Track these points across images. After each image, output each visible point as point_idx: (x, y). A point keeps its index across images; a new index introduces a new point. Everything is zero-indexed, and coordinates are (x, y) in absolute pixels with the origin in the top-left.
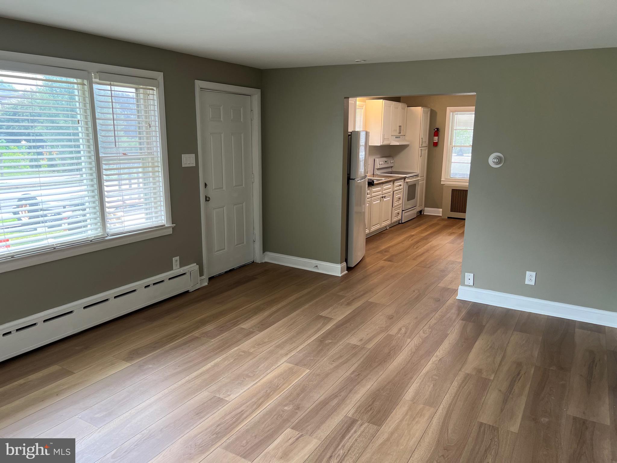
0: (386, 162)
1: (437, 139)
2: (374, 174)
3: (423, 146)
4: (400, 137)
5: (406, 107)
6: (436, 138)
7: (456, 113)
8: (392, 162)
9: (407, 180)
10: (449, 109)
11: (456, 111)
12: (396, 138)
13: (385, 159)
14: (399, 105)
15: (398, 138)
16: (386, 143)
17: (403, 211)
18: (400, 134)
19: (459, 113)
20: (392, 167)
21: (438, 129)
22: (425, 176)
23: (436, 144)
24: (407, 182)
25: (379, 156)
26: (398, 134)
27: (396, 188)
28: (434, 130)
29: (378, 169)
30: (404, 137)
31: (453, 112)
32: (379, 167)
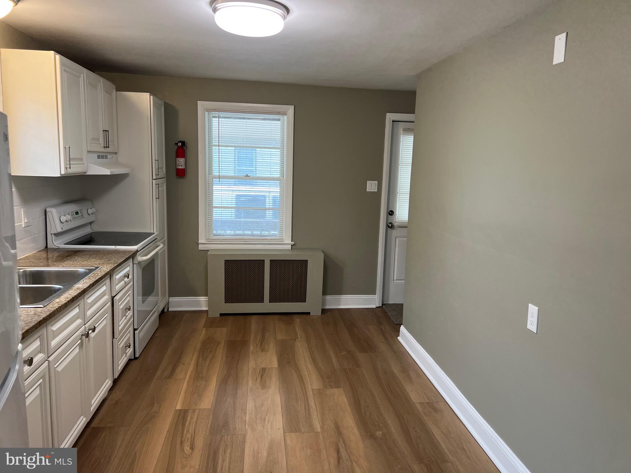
0: (77, 213)
1: (184, 163)
2: (47, 247)
3: (158, 177)
4: (106, 157)
5: (114, 91)
6: (181, 161)
7: (216, 114)
8: (90, 211)
9: (140, 258)
10: (201, 105)
11: (215, 110)
12: (99, 157)
13: (73, 208)
14: (100, 82)
15: (103, 157)
16: (76, 169)
17: (135, 330)
18: (108, 150)
19: (222, 114)
20: (91, 223)
21: (183, 143)
22: (166, 238)
23: (181, 173)
24: (139, 263)
25: (56, 201)
26: (103, 150)
27: (118, 287)
28: (176, 144)
29: (57, 235)
30: (114, 156)
31: (209, 110)
32: (59, 230)
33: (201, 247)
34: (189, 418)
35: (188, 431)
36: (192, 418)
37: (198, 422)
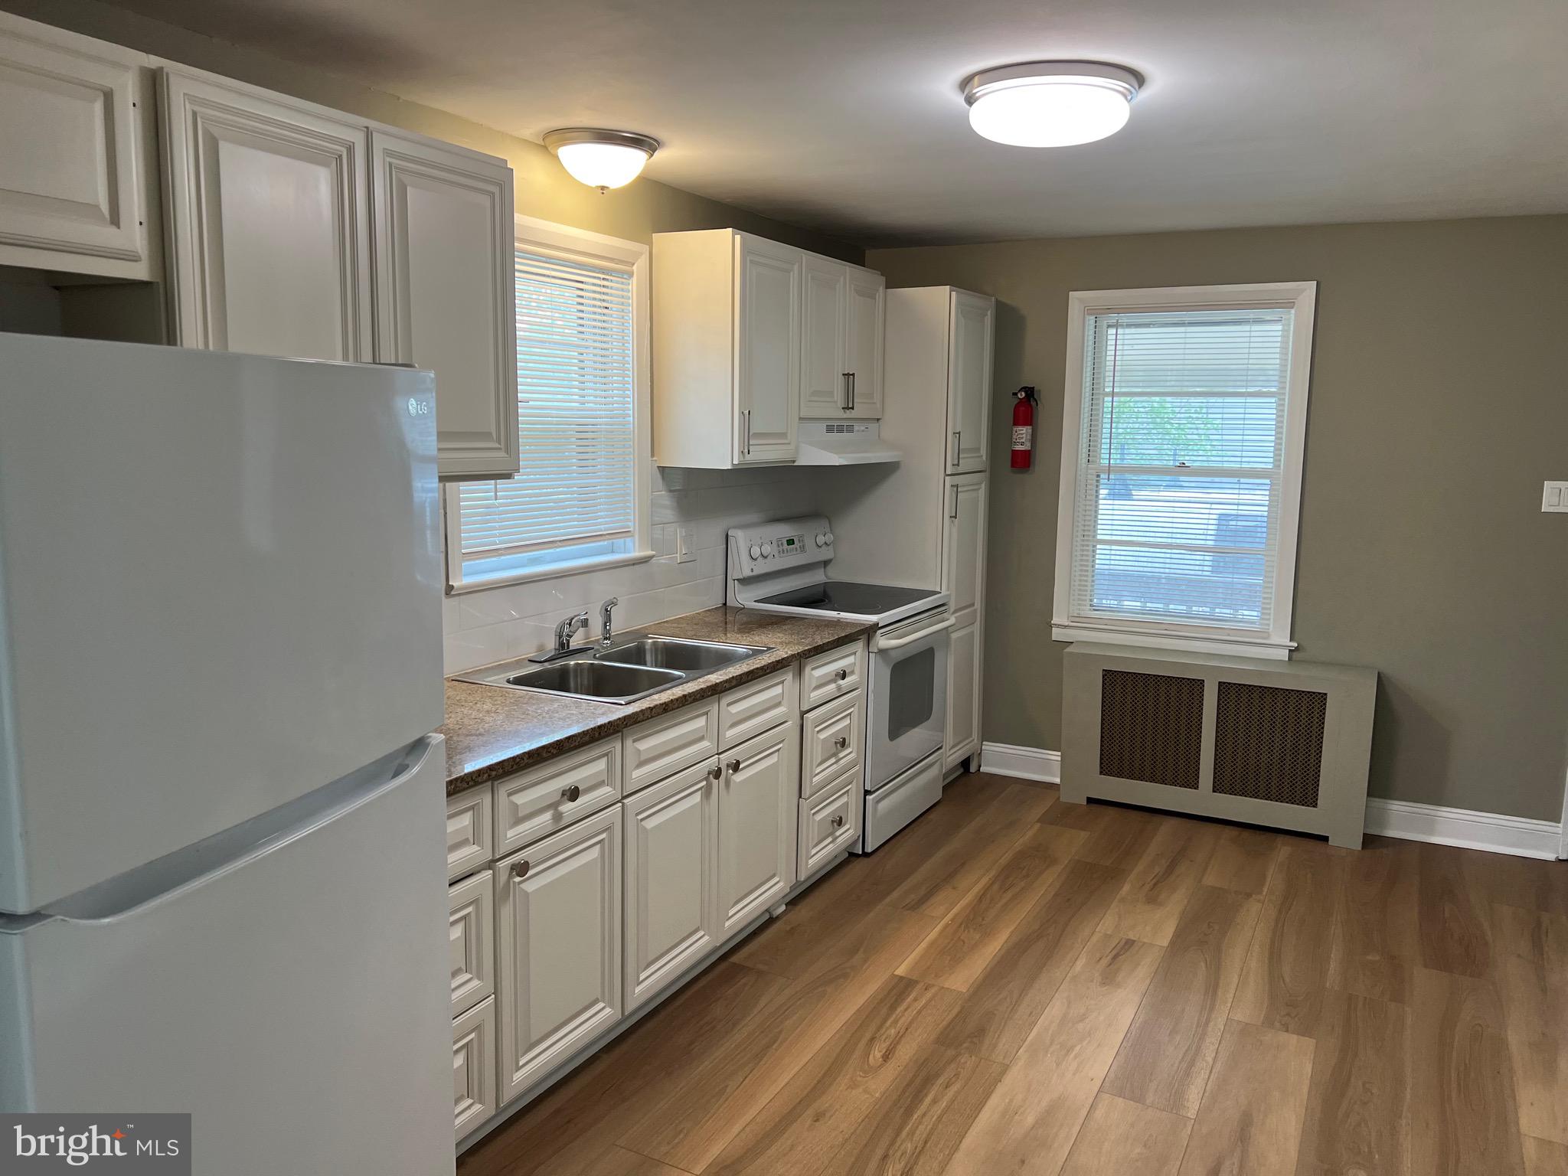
0: (791, 542)
1: (1029, 437)
2: (725, 604)
3: (960, 469)
4: (850, 429)
5: (881, 289)
6: (1023, 433)
7: (1113, 318)
8: (821, 539)
9: (883, 641)
10: (1077, 300)
11: (1110, 310)
12: (830, 429)
13: (785, 531)
14: (843, 274)
15: (840, 429)
16: (766, 454)
17: (867, 793)
18: (849, 414)
19: (1124, 318)
20: (826, 563)
21: (1030, 392)
22: (978, 605)
23: (1022, 461)
24: (883, 652)
25: (753, 517)
26: (841, 414)
27: (816, 696)
28: (1015, 394)
29: (745, 581)
30: (873, 426)
31: (1098, 312)
32: (747, 573)
33: (1057, 634)
34: (911, 997)
35: (896, 1022)
36: (915, 1000)
37: (923, 1013)
